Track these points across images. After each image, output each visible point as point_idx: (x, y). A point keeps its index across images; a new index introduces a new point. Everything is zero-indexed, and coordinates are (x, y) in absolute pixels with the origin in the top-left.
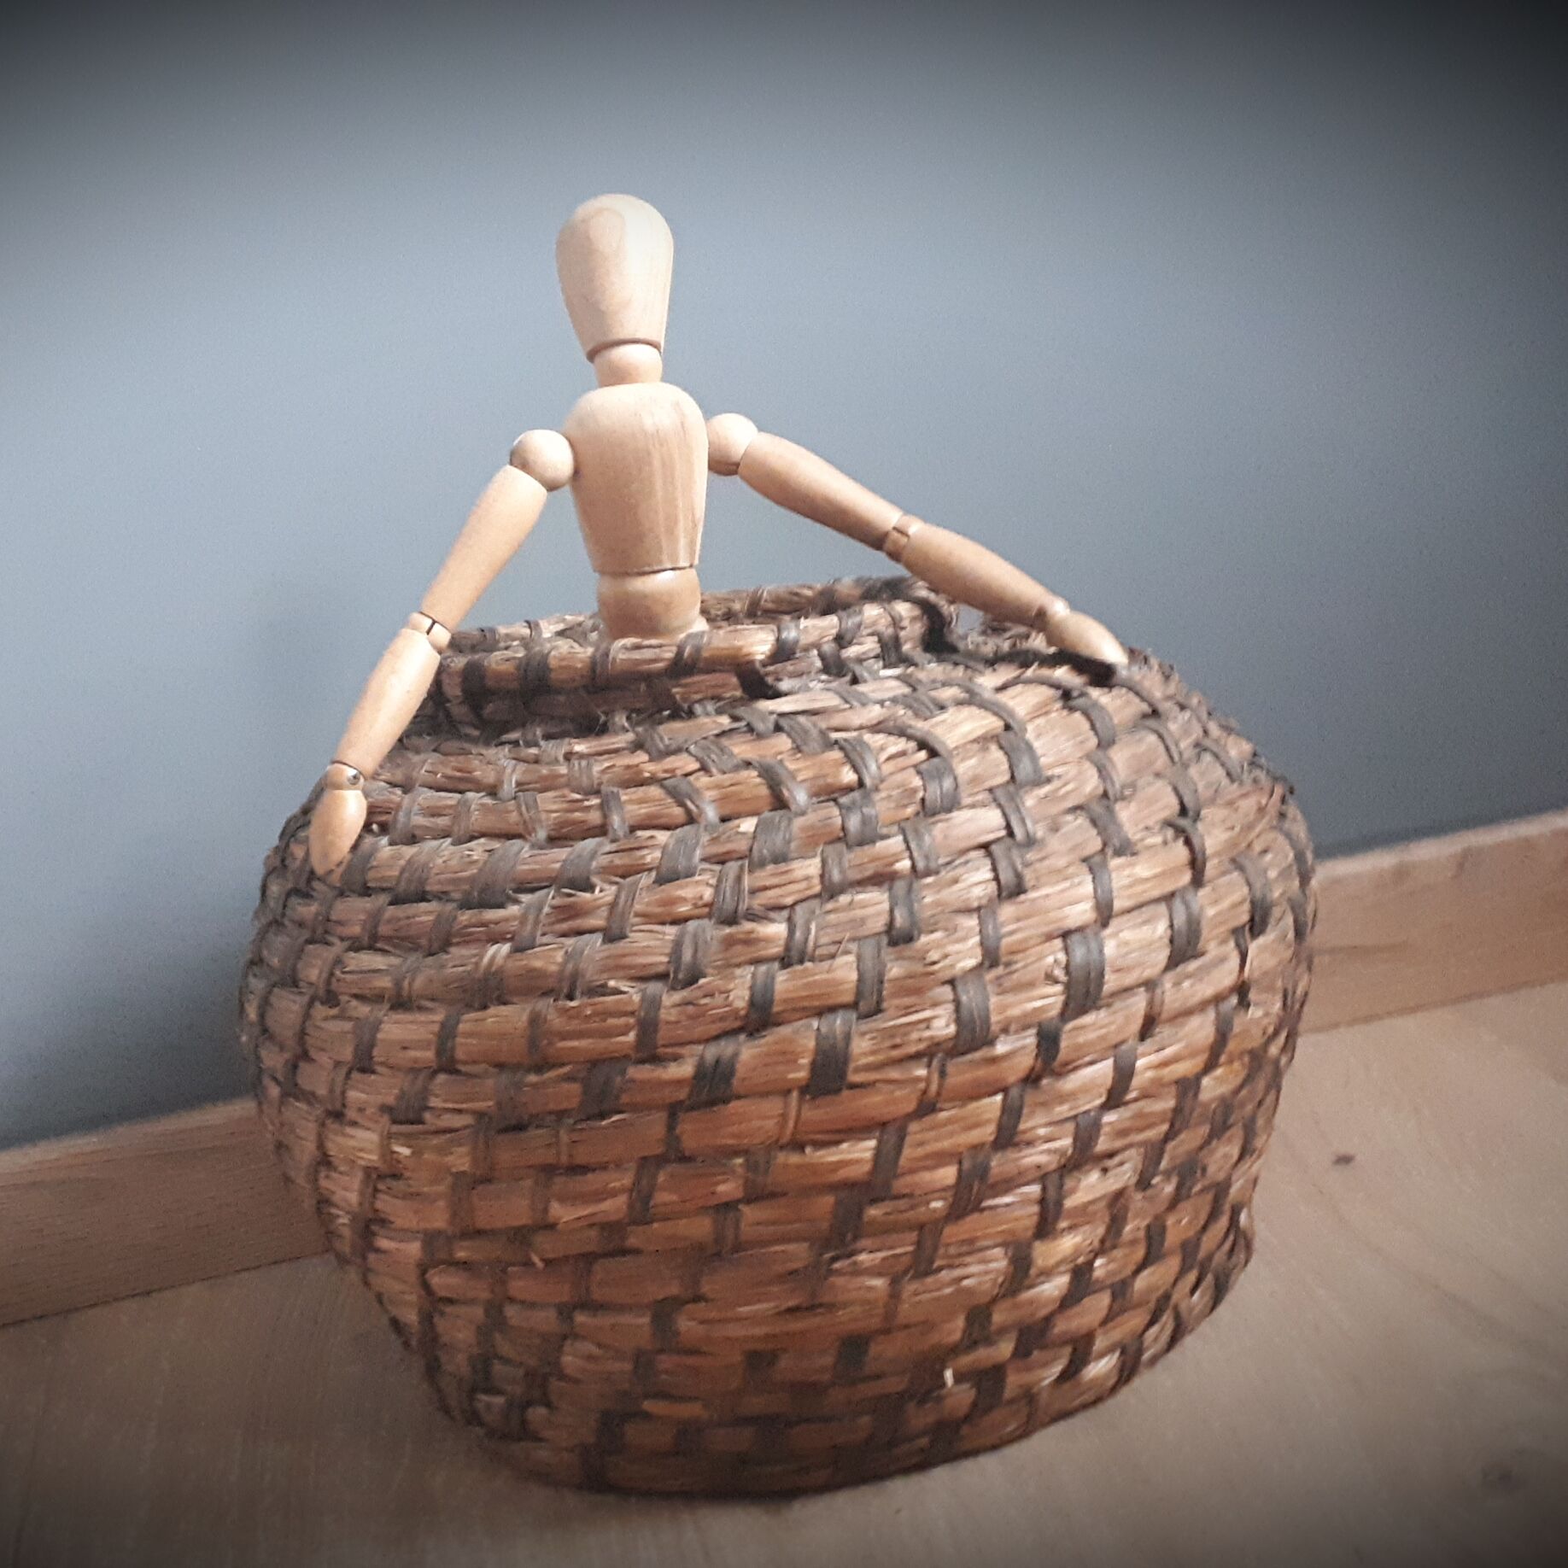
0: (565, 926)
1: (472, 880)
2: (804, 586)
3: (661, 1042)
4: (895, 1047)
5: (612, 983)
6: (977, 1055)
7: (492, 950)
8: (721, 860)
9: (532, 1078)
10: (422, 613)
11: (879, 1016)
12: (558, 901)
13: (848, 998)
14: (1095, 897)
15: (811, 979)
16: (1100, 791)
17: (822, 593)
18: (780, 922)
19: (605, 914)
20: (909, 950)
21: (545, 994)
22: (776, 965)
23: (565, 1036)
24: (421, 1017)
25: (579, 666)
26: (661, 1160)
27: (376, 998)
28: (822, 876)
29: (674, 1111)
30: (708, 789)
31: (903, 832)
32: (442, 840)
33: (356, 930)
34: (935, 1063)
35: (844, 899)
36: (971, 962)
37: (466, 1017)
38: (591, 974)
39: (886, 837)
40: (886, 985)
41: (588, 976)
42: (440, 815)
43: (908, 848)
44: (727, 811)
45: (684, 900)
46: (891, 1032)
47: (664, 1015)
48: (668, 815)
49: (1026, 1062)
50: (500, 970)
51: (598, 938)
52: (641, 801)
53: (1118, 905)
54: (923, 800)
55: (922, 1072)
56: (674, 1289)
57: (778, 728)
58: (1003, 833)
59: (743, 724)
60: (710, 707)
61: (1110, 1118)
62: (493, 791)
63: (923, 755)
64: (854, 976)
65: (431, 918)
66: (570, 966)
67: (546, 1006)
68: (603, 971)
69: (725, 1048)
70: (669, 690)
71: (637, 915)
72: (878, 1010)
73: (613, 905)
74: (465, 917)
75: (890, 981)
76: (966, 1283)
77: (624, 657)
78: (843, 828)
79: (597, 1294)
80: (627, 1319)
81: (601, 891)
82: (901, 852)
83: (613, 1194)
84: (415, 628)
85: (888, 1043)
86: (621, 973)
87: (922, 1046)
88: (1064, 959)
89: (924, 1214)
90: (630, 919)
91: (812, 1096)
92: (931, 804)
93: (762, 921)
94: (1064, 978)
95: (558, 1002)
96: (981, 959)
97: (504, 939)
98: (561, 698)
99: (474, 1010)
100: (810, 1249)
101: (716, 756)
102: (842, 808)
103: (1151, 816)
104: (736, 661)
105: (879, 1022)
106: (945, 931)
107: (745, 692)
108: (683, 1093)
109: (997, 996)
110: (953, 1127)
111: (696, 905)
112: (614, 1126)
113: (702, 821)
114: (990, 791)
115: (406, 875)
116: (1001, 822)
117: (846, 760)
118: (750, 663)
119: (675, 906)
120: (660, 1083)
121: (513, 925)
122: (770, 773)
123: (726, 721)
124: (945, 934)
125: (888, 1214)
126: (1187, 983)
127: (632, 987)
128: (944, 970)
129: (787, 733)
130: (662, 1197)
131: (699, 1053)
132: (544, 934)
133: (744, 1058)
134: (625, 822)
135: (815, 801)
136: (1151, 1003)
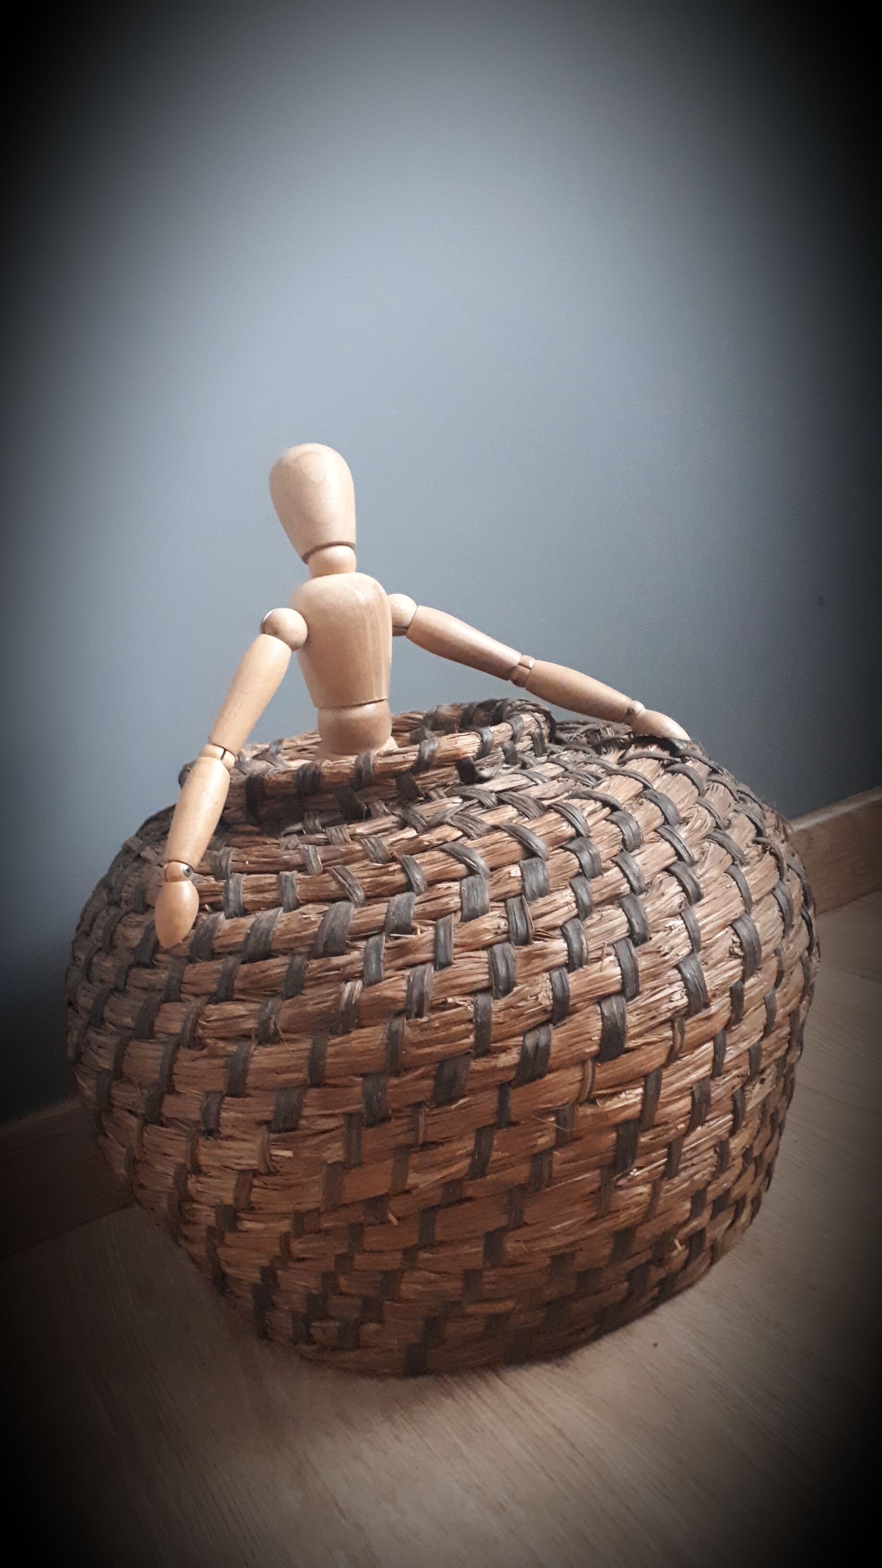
0: (400, 962)
1: (315, 935)
2: (413, 712)
3: (492, 1039)
4: (653, 1018)
5: (450, 1000)
6: (700, 1015)
7: (349, 986)
8: (503, 899)
9: (395, 1081)
10: (215, 745)
11: (638, 998)
12: (390, 944)
13: (618, 987)
14: (742, 896)
15: (591, 977)
16: (715, 825)
17: (428, 717)
18: (559, 939)
19: (431, 948)
20: (648, 946)
21: (399, 1014)
22: (565, 970)
23: (420, 1045)
24: (292, 1047)
25: (348, 771)
26: (496, 1126)
27: (246, 1036)
28: (576, 902)
29: (504, 1088)
30: (476, 848)
31: (618, 865)
32: (275, 910)
33: (214, 987)
34: (676, 1025)
35: (596, 917)
36: (686, 951)
37: (332, 1041)
38: (432, 996)
39: (607, 870)
40: (640, 974)
41: (430, 997)
42: (267, 891)
43: (626, 875)
44: (493, 863)
45: (487, 930)
46: (648, 1009)
47: (494, 1019)
48: (454, 871)
49: (726, 1015)
50: (358, 1001)
51: (430, 968)
52: (432, 862)
53: (754, 898)
54: (623, 840)
55: (669, 1034)
56: (503, 1221)
57: (501, 802)
58: (675, 858)
59: (475, 801)
60: (441, 792)
61: (765, 1044)
62: (302, 868)
63: (607, 810)
64: (618, 970)
65: (285, 968)
66: (416, 992)
67: (403, 1024)
68: (442, 992)
69: (541, 1036)
70: (414, 783)
71: (456, 946)
72: (637, 993)
73: (436, 941)
74: (314, 964)
75: (642, 971)
76: (696, 1177)
77: (382, 762)
78: (581, 866)
79: (439, 1234)
80: (467, 1249)
81: (421, 932)
82: (621, 879)
83: (462, 1157)
84: (213, 756)
85: (650, 1015)
86: (458, 990)
87: (669, 1014)
88: (738, 940)
89: (674, 1134)
90: (451, 950)
91: (602, 1062)
92: (628, 843)
93: (546, 939)
94: (741, 954)
95: (411, 1020)
96: (691, 947)
97: (355, 978)
98: (331, 796)
99: (339, 1035)
100: (601, 1174)
101: (470, 825)
102: (573, 852)
103: (746, 836)
104: (457, 758)
105: (640, 1001)
106: (665, 931)
107: (461, 780)
108: (512, 1075)
109: (707, 971)
110: (688, 1069)
111: (496, 934)
112: (460, 1108)
113: (480, 871)
114: (655, 831)
115: (252, 940)
116: (672, 851)
117: (562, 819)
118: (465, 759)
119: (482, 936)
120: (495, 1069)
121: (360, 966)
122: (515, 833)
123: (460, 800)
124: (666, 933)
125: (651, 1139)
126: (792, 946)
127: (465, 1001)
128: (673, 958)
129: (510, 804)
130: (496, 1155)
131: (521, 1043)
132: (386, 970)
133: (554, 1042)
134: (424, 879)
135: (551, 849)
136: (780, 963)
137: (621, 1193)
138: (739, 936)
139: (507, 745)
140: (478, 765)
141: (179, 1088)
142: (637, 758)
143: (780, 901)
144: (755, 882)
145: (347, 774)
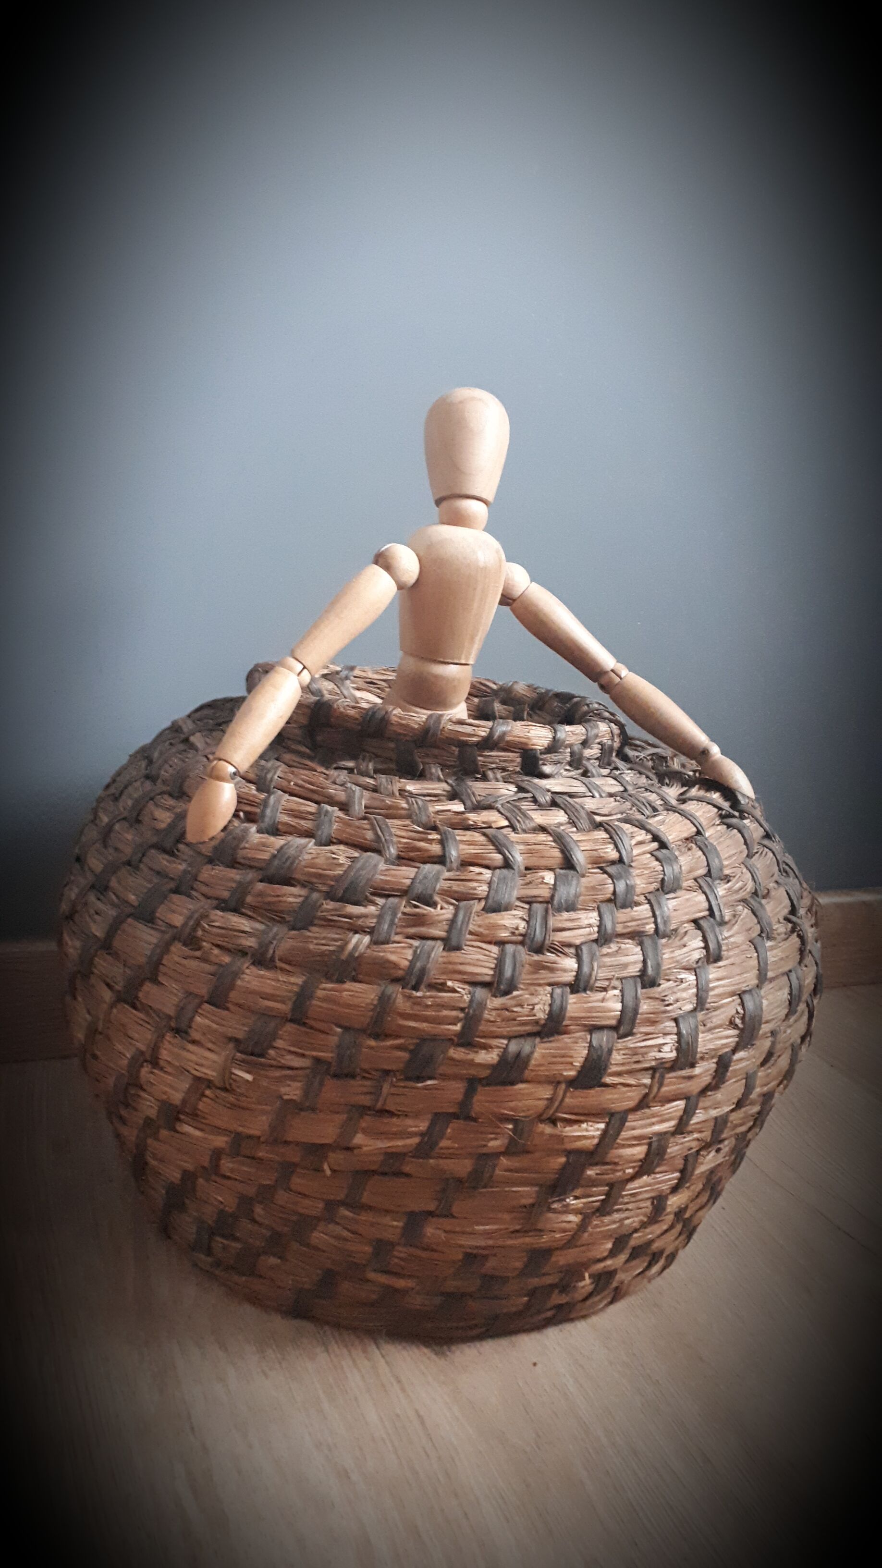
0: (412, 930)
1: (338, 879)
2: (488, 680)
3: (478, 1034)
4: (638, 1062)
5: (449, 983)
6: (682, 1073)
7: (357, 938)
8: (530, 901)
9: (372, 1043)
10: (297, 660)
11: (630, 1038)
12: (408, 910)
13: (613, 1022)
14: (759, 970)
15: (590, 1005)
16: (753, 891)
17: (502, 689)
18: (571, 958)
19: (446, 927)
20: (655, 991)
21: (396, 980)
22: (568, 989)
23: (407, 1017)
24: (282, 978)
25: (416, 726)
26: (455, 1116)
27: (243, 952)
28: (599, 927)
29: (473, 1084)
30: (517, 843)
31: (649, 902)
32: (307, 840)
33: (226, 894)
34: (657, 1075)
35: (614, 947)
36: (689, 1007)
37: (324, 985)
38: (434, 975)
39: (638, 904)
40: (639, 1016)
41: (432, 975)
42: (304, 819)
43: (654, 916)
44: (530, 863)
45: (504, 927)
46: (635, 1052)
47: (486, 1015)
48: (490, 859)
49: (707, 1079)
50: (361, 956)
51: (439, 946)
52: (471, 843)
53: (770, 974)
54: (663, 880)
55: (647, 1081)
56: (432, 1207)
57: (554, 804)
58: (707, 913)
59: (530, 795)
60: (499, 775)
61: (733, 1117)
62: (344, 807)
63: (655, 845)
64: (619, 1006)
65: (299, 900)
66: (419, 965)
67: (397, 993)
68: (443, 973)
69: (526, 1046)
70: (476, 758)
71: (471, 933)
72: (630, 1033)
73: (452, 922)
74: (330, 905)
75: (642, 1014)
76: (627, 1222)
77: (450, 727)
79: (366, 1198)
80: (387, 1220)
81: (441, 909)
82: (649, 918)
83: (412, 1135)
84: (290, 669)
85: (635, 1058)
86: (460, 977)
87: (653, 1063)
88: (742, 1012)
89: (620, 1176)
90: (465, 935)
91: (576, 1088)
92: (666, 884)
93: (559, 954)
94: (741, 1026)
95: (406, 990)
96: (695, 1005)
97: (365, 932)
98: (392, 745)
99: (332, 982)
100: (537, 1192)
101: (518, 818)
102: (610, 876)
103: (779, 911)
104: (526, 747)
105: (630, 1042)
106: (676, 981)
107: (521, 769)
108: (485, 1073)
109: (703, 1032)
110: (654, 1120)
111: (513, 934)
112: (426, 1088)
113: (515, 868)
114: (695, 880)
115: (276, 862)
116: (706, 905)
117: (610, 840)
118: (532, 750)
119: (499, 931)
120: (471, 1064)
121: (372, 922)
122: (560, 840)
123: (515, 789)
124: (676, 984)
125: (597, 1174)
126: (789, 1031)
127: (464, 989)
128: (673, 1011)
129: (563, 809)
130: (444, 1143)
131: (504, 1046)
132: (397, 934)
133: (536, 1055)
134: (459, 857)
135: (590, 866)
136: (773, 1044)
137: (550, 1215)
138: (744, 1008)
139: (576, 748)
140: (542, 759)
141: (161, 979)
142: (698, 800)
143: (793, 984)
144: (775, 959)
145: (413, 729)
